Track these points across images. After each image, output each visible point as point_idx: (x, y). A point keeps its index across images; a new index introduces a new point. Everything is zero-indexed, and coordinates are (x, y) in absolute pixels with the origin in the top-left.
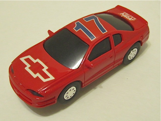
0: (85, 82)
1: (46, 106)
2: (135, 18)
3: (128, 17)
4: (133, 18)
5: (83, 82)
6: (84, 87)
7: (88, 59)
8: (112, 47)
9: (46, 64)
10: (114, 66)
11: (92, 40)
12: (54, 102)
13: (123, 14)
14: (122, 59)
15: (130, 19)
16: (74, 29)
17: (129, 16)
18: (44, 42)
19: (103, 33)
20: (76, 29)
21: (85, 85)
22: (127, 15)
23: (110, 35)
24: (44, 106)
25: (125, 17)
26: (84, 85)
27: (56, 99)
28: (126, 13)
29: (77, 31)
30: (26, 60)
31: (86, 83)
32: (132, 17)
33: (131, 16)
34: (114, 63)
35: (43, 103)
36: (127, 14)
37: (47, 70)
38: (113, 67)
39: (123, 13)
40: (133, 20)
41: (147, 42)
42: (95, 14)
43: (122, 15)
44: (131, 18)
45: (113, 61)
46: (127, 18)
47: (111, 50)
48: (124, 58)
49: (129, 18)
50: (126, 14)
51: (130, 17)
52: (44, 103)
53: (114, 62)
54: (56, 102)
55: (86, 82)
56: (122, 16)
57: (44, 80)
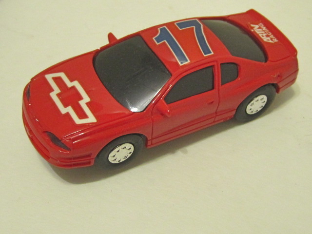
0: (152, 139)
1: (73, 167)
2: (276, 39)
3: (264, 35)
4: (271, 39)
5: (149, 138)
6: (151, 147)
7: (165, 99)
8: (216, 86)
9: (88, 92)
10: (216, 120)
11: (182, 64)
12: (89, 163)
13: (256, 27)
14: (234, 110)
15: (265, 39)
16: (154, 38)
17: (265, 33)
18: (97, 52)
19: (205, 56)
20: (158, 40)
21: (152, 144)
22: (263, 31)
23: (215, 63)
24: (70, 166)
25: (258, 33)
26: (149, 143)
27: (92, 159)
28: (263, 26)
29: (157, 44)
30: (55, 79)
31: (154, 141)
32: (272, 36)
33: (270, 34)
34: (216, 116)
35: (68, 161)
36: (264, 28)
37: (87, 104)
38: (214, 122)
39: (257, 24)
40: (271, 41)
41: (293, 86)
42: (201, 19)
43: (255, 29)
44: (269, 38)
45: (215, 111)
46: (260, 35)
47: (213, 91)
48: (237, 109)
49: (265, 37)
50: (262, 29)
51: (268, 36)
52: (71, 161)
53: (216, 113)
54: (92, 164)
55: (155, 138)
56: (252, 30)
57: (78, 121)
